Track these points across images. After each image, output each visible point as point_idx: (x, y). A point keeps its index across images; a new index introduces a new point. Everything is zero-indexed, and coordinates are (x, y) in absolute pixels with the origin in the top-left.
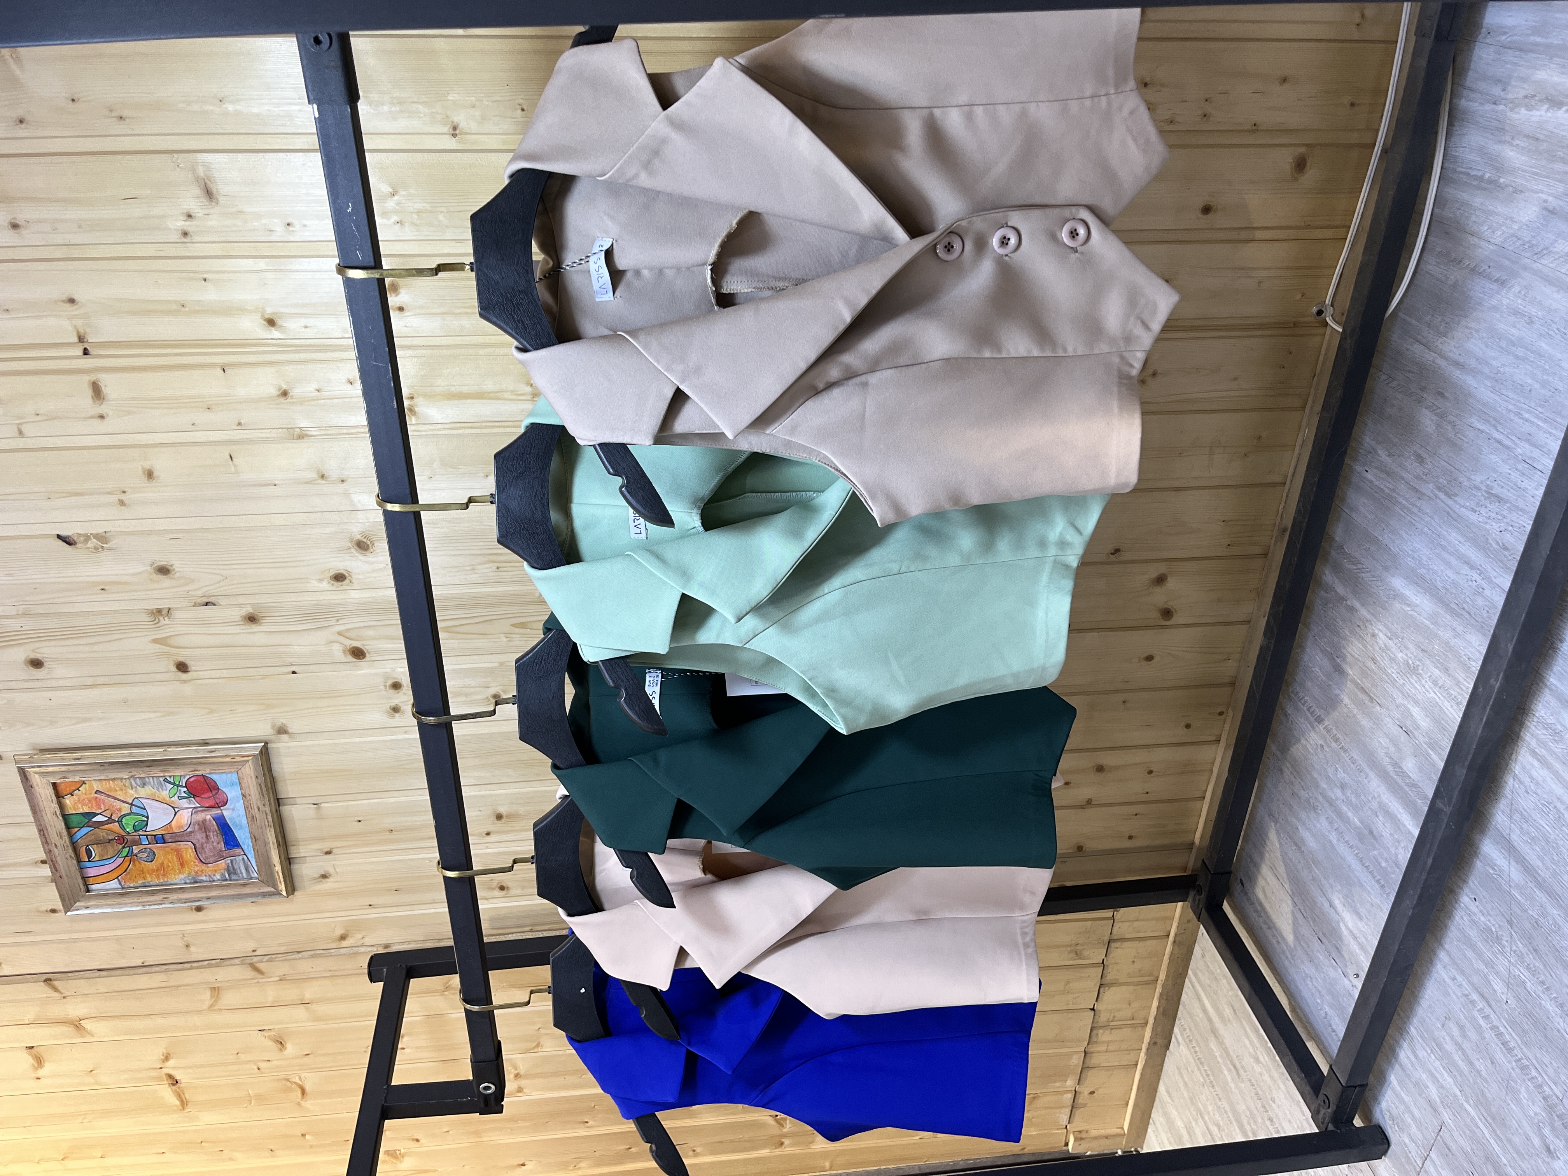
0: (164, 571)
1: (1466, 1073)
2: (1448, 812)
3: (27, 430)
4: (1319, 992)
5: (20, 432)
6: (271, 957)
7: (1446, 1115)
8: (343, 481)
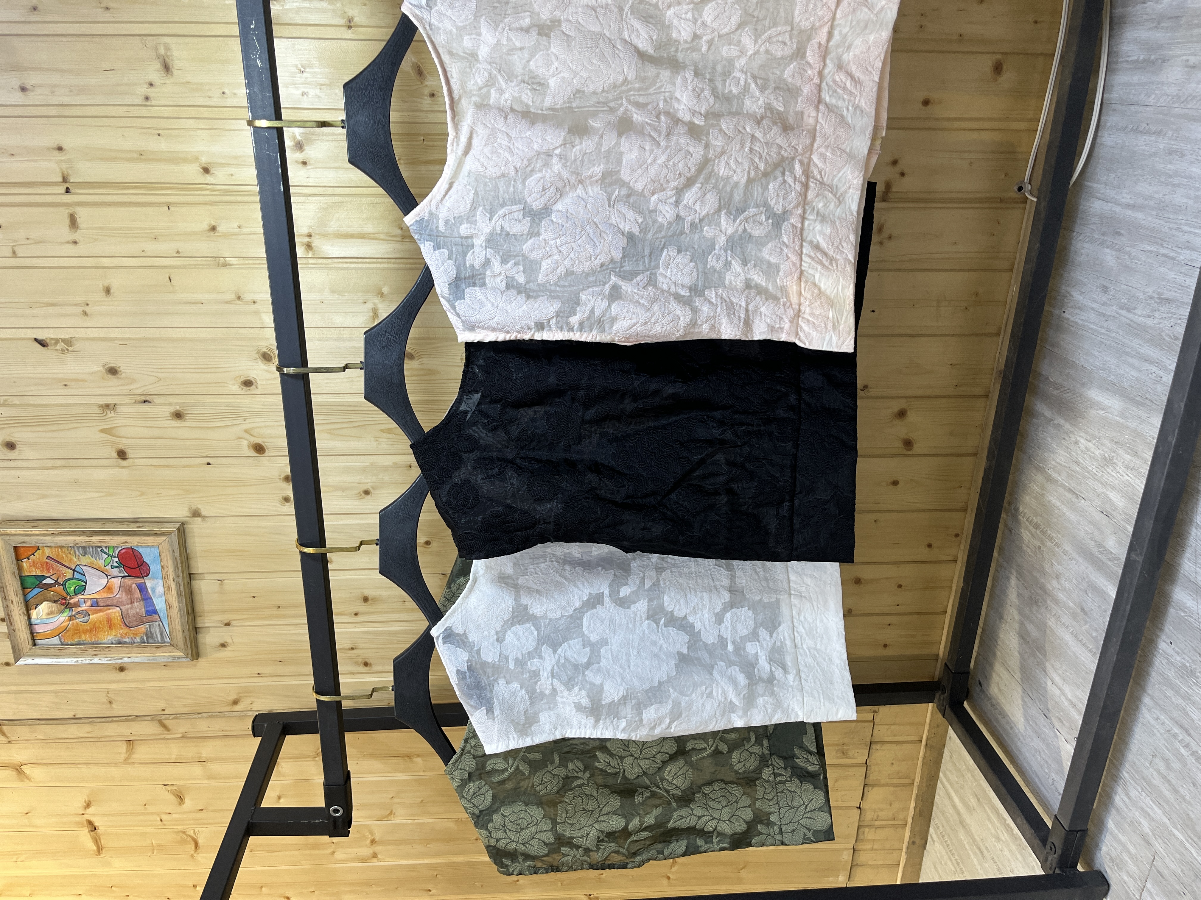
0: (113, 371)
1: (1173, 801)
2: (1141, 561)
3: (20, 252)
4: (1047, 762)
5: (14, 253)
6: (176, 716)
7: (1157, 845)
8: (254, 302)
